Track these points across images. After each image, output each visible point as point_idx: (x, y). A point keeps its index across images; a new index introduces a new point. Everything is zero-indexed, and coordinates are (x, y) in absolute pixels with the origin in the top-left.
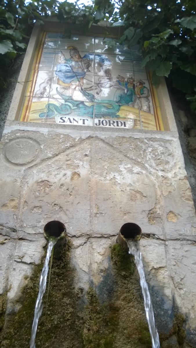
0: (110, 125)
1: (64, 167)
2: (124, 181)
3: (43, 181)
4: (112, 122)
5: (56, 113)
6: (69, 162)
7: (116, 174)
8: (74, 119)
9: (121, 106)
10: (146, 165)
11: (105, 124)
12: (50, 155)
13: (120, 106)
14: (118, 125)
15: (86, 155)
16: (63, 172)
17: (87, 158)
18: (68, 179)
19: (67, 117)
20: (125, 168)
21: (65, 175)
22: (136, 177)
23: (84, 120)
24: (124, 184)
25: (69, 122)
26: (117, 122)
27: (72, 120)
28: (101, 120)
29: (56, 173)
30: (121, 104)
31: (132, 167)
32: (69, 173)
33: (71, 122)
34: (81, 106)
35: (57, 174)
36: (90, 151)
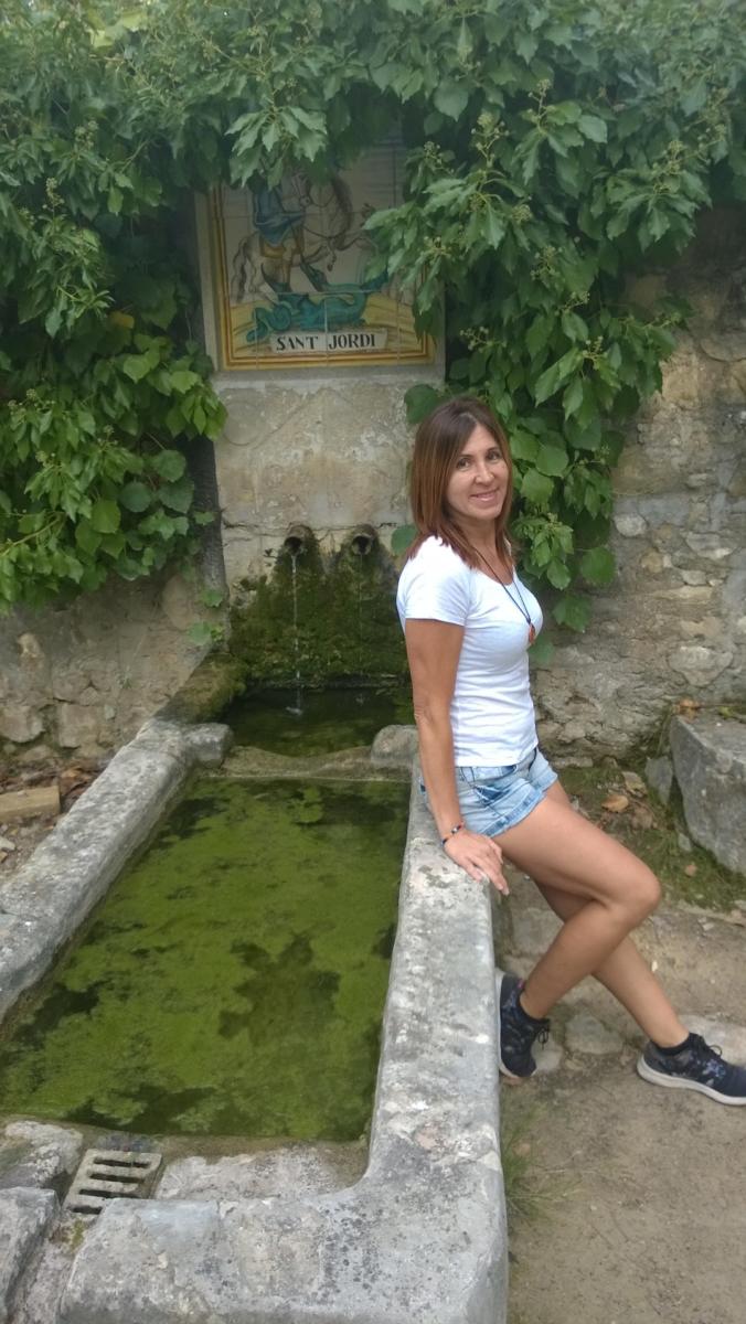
0: (351, 346)
1: (294, 444)
2: (365, 459)
3: (272, 467)
4: (353, 338)
5: (270, 329)
6: (297, 436)
7: (356, 449)
8: (298, 340)
9: (370, 293)
10: (395, 431)
11: (343, 344)
12: (275, 428)
13: (366, 295)
14: (362, 345)
15: (318, 422)
16: (293, 452)
17: (319, 426)
18: (301, 462)
19: (288, 336)
20: (367, 439)
21: (296, 455)
22: (380, 451)
23: (312, 339)
24: (366, 462)
25: (290, 347)
26: (362, 336)
27: (294, 341)
28: (338, 335)
29: (285, 453)
30: (368, 291)
31: (377, 435)
32: (300, 453)
33: (293, 347)
34: (305, 305)
35: (288, 455)
36: (323, 415)
